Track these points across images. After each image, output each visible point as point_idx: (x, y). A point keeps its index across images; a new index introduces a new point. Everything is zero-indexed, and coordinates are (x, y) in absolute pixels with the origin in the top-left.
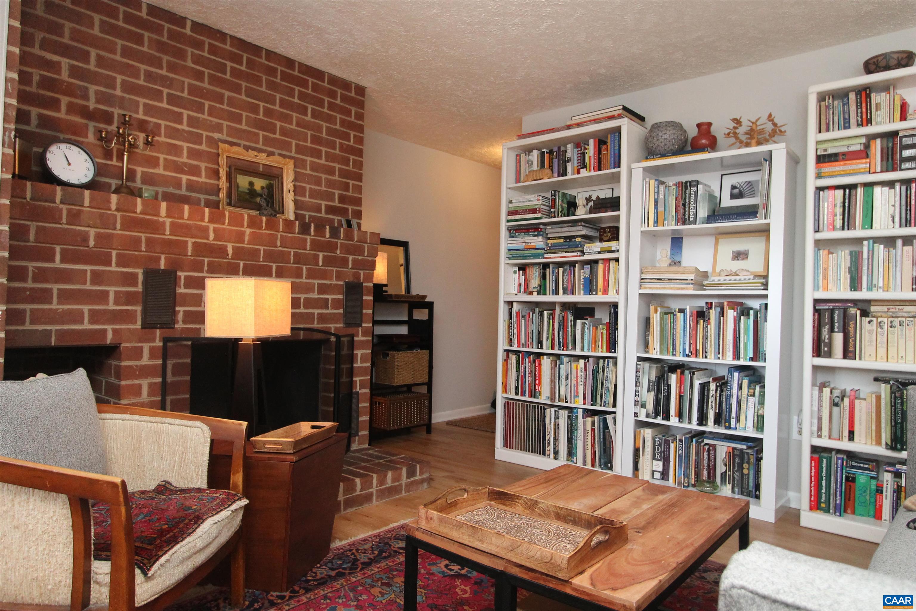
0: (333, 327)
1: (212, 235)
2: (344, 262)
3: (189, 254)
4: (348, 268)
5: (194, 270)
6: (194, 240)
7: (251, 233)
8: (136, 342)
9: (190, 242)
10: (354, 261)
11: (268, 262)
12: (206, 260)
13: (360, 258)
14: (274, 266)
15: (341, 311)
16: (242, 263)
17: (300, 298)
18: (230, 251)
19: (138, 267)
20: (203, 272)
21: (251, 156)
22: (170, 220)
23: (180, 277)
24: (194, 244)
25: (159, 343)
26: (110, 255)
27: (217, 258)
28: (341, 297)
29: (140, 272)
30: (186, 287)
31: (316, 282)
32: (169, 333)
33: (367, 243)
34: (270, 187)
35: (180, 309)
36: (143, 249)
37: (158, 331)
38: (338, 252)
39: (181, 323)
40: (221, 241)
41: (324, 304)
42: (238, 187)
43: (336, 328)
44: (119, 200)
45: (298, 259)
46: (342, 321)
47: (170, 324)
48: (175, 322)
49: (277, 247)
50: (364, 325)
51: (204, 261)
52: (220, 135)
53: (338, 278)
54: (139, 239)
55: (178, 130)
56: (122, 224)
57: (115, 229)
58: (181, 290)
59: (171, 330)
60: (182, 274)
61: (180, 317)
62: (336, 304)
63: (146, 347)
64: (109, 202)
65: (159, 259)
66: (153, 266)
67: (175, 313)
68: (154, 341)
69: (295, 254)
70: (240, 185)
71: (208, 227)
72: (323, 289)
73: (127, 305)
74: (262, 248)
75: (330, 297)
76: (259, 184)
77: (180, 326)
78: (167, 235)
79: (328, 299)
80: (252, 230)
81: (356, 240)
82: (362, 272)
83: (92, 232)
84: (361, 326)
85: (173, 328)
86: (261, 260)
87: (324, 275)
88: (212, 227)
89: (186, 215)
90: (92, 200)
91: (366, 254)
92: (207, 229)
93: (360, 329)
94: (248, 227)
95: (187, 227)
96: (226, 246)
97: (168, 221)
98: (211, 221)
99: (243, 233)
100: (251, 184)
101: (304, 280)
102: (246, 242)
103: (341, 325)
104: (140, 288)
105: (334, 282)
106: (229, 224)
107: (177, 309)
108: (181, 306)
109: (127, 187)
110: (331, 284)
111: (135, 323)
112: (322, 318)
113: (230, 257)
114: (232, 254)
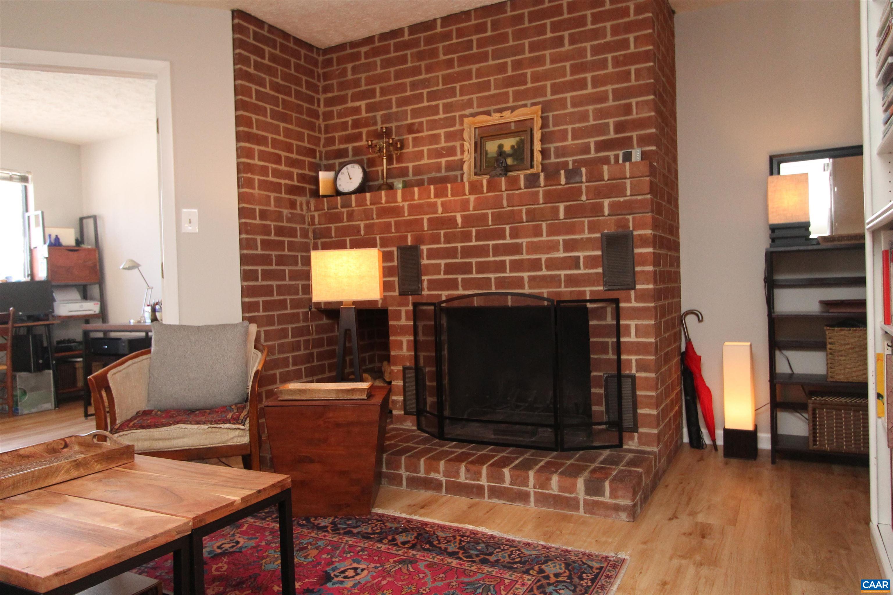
0: (588, 291)
1: (440, 210)
2: (597, 210)
3: (426, 229)
4: (604, 216)
5: (433, 243)
6: (428, 216)
7: (476, 199)
8: (397, 306)
9: (426, 217)
10: (611, 205)
11: (497, 225)
12: (442, 232)
13: (622, 199)
14: (507, 228)
15: (600, 270)
16: (474, 230)
17: (540, 259)
18: (459, 220)
19: (394, 246)
20: (441, 244)
21: (495, 119)
22: (407, 203)
23: (423, 250)
24: (429, 219)
25: (411, 308)
26: (375, 239)
27: (450, 229)
28: (599, 253)
29: (395, 249)
30: (428, 258)
31: (561, 238)
32: (418, 299)
33: (626, 178)
34: (521, 143)
35: (425, 278)
36: (393, 231)
37: (410, 297)
38: (584, 198)
39: (426, 290)
40: (448, 213)
41: (575, 263)
42: (487, 154)
43: (592, 292)
44: (371, 196)
45: (532, 215)
46: (601, 282)
47: (417, 292)
48: (422, 289)
49: (503, 208)
50: (638, 287)
51: (440, 233)
52: (471, 110)
53: (591, 230)
54: (390, 224)
55: (436, 120)
56: (377, 215)
57: (373, 219)
58: (425, 261)
59: (419, 296)
60: (424, 248)
61: (425, 284)
62: (591, 262)
63: (403, 309)
64: (365, 199)
65: (406, 237)
66: (403, 244)
67: (421, 282)
68: (408, 306)
69: (528, 212)
70: (489, 151)
71: (436, 202)
72: (569, 246)
73: (389, 277)
74: (489, 212)
75: (581, 254)
76: (508, 144)
77: (425, 292)
78: (407, 216)
79: (578, 257)
80: (476, 196)
81: (606, 178)
82: (630, 217)
83: (362, 224)
84: (634, 288)
85: (421, 295)
86: (490, 223)
87: (571, 229)
88: (439, 201)
89: (416, 196)
90: (356, 200)
91: (628, 192)
92: (435, 204)
93: (633, 293)
94: (470, 194)
95: (420, 206)
96: (455, 216)
97: (406, 204)
98: (436, 196)
99: (467, 201)
100: (501, 146)
101: (544, 238)
102: (471, 209)
103: (601, 288)
104: (395, 263)
105: (586, 235)
106: (452, 195)
107: (423, 278)
108: (425, 275)
109: (387, 184)
110: (582, 238)
111: (395, 291)
112: (571, 280)
113: (460, 226)
114: (462, 223)
